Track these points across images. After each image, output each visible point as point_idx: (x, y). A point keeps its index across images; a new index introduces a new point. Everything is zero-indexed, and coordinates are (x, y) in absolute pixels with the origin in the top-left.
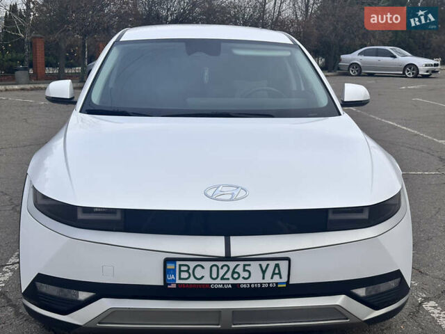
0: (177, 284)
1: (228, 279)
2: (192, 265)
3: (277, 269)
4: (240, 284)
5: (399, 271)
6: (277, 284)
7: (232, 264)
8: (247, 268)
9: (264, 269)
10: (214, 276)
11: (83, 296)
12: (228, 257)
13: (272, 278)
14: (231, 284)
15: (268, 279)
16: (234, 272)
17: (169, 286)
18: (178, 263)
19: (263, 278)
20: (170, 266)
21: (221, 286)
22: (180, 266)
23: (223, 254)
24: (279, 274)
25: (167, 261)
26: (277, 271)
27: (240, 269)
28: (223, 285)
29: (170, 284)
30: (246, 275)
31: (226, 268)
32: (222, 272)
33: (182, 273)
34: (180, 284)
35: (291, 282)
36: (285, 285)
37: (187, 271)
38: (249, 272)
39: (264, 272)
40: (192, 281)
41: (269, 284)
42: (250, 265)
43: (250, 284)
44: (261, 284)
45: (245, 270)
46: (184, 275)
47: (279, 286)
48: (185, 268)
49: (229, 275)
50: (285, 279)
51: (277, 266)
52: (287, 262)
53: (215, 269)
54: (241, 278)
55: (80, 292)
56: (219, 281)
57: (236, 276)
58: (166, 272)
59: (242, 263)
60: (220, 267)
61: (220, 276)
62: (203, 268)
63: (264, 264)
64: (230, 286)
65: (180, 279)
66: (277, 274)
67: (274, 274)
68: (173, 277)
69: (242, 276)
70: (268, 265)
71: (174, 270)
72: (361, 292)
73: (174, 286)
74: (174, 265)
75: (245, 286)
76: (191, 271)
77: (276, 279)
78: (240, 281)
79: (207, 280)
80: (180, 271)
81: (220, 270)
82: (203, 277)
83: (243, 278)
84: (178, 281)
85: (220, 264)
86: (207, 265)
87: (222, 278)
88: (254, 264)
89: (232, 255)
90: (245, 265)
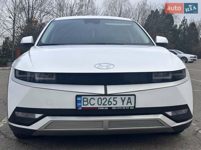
0: (82, 108)
1: (106, 105)
2: (89, 98)
3: (129, 100)
4: (112, 107)
5: (187, 105)
6: (129, 107)
7: (108, 98)
8: (115, 99)
9: (123, 100)
10: (100, 103)
11: (37, 116)
12: (106, 94)
13: (127, 104)
14: (108, 107)
15: (125, 105)
16: (109, 102)
17: (78, 109)
18: (82, 97)
19: (123, 105)
20: (79, 99)
21: (103, 108)
22: (83, 98)
23: (103, 93)
24: (130, 102)
25: (77, 96)
26: (129, 101)
27: (112, 100)
28: (104, 108)
29: (79, 108)
30: (115, 103)
31: (105, 100)
32: (103, 102)
34: (84, 107)
35: (136, 107)
36: (133, 108)
37: (87, 101)
39: (123, 101)
40: (89, 106)
41: (126, 107)
42: (116, 98)
43: (117, 107)
44: (122, 107)
45: (114, 101)
46: (85, 103)
47: (131, 108)
48: (85, 100)
49: (106, 103)
50: (133, 105)
51: (129, 98)
52: (134, 97)
53: (100, 100)
55: (36, 115)
56: (102, 106)
57: (110, 103)
58: (77, 102)
59: (113, 97)
60: (102, 99)
61: (103, 103)
62: (94, 99)
63: (123, 97)
64: (107, 108)
65: (83, 105)
66: (129, 102)
67: (128, 102)
68: (80, 104)
69: (113, 103)
70: (125, 98)
71: (81, 101)
72: (170, 113)
73: (80, 108)
74: (80, 98)
75: (114, 108)
76: (89, 101)
77: (129, 105)
78: (112, 106)
79: (96, 106)
80: (84, 101)
81: (102, 100)
82: (94, 104)
83: (113, 104)
84: (83, 106)
85: (102, 97)
86: (96, 98)
87: (104, 105)
88: (119, 98)
89: (108, 93)
90: (114, 98)
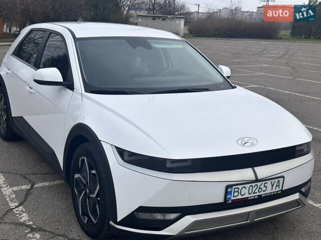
0: (232, 200)
1: (256, 193)
2: (240, 187)
6: (277, 191)
7: (259, 184)
8: (266, 185)
9: (273, 184)
10: (250, 192)
11: (173, 216)
12: (257, 180)
13: (276, 189)
14: (258, 196)
15: (274, 190)
16: (259, 188)
18: (234, 187)
19: (272, 189)
20: (229, 190)
21: (253, 198)
22: (235, 189)
23: (255, 179)
24: (279, 186)
25: (228, 187)
26: (278, 184)
27: (262, 186)
28: (254, 196)
29: (228, 201)
30: (264, 189)
31: (256, 186)
32: (254, 189)
33: (235, 193)
34: (234, 200)
35: (283, 189)
36: (280, 192)
37: (238, 192)
38: (266, 187)
39: (272, 186)
40: (240, 197)
41: (274, 192)
42: (267, 183)
43: (266, 194)
44: (271, 193)
45: (264, 186)
46: (236, 194)
47: (278, 192)
48: (236, 190)
49: (257, 191)
50: (280, 189)
51: (279, 181)
52: (283, 178)
53: (251, 187)
54: (262, 192)
55: (171, 214)
56: (252, 195)
57: (260, 190)
58: (227, 193)
59: (263, 182)
60: (253, 186)
61: (253, 191)
62: (246, 188)
63: (273, 181)
65: (234, 196)
67: (277, 186)
68: (230, 196)
70: (275, 181)
71: (231, 191)
72: (304, 190)
73: (230, 201)
74: (231, 189)
75: (263, 196)
76: (239, 191)
77: (278, 189)
79: (247, 196)
80: (234, 192)
82: (245, 194)
84: (232, 198)
85: (253, 184)
86: (247, 186)
87: (254, 193)
88: (269, 182)
89: (259, 179)
90: (265, 183)
